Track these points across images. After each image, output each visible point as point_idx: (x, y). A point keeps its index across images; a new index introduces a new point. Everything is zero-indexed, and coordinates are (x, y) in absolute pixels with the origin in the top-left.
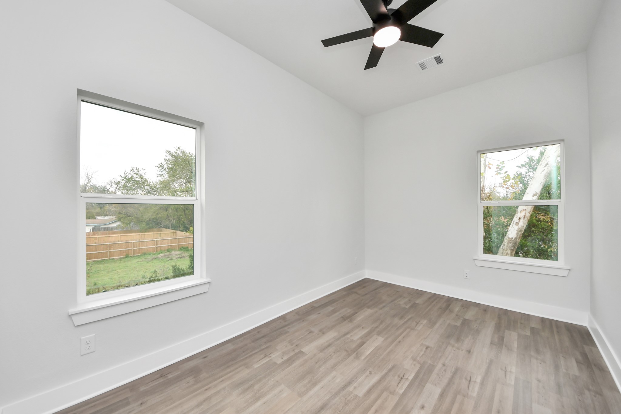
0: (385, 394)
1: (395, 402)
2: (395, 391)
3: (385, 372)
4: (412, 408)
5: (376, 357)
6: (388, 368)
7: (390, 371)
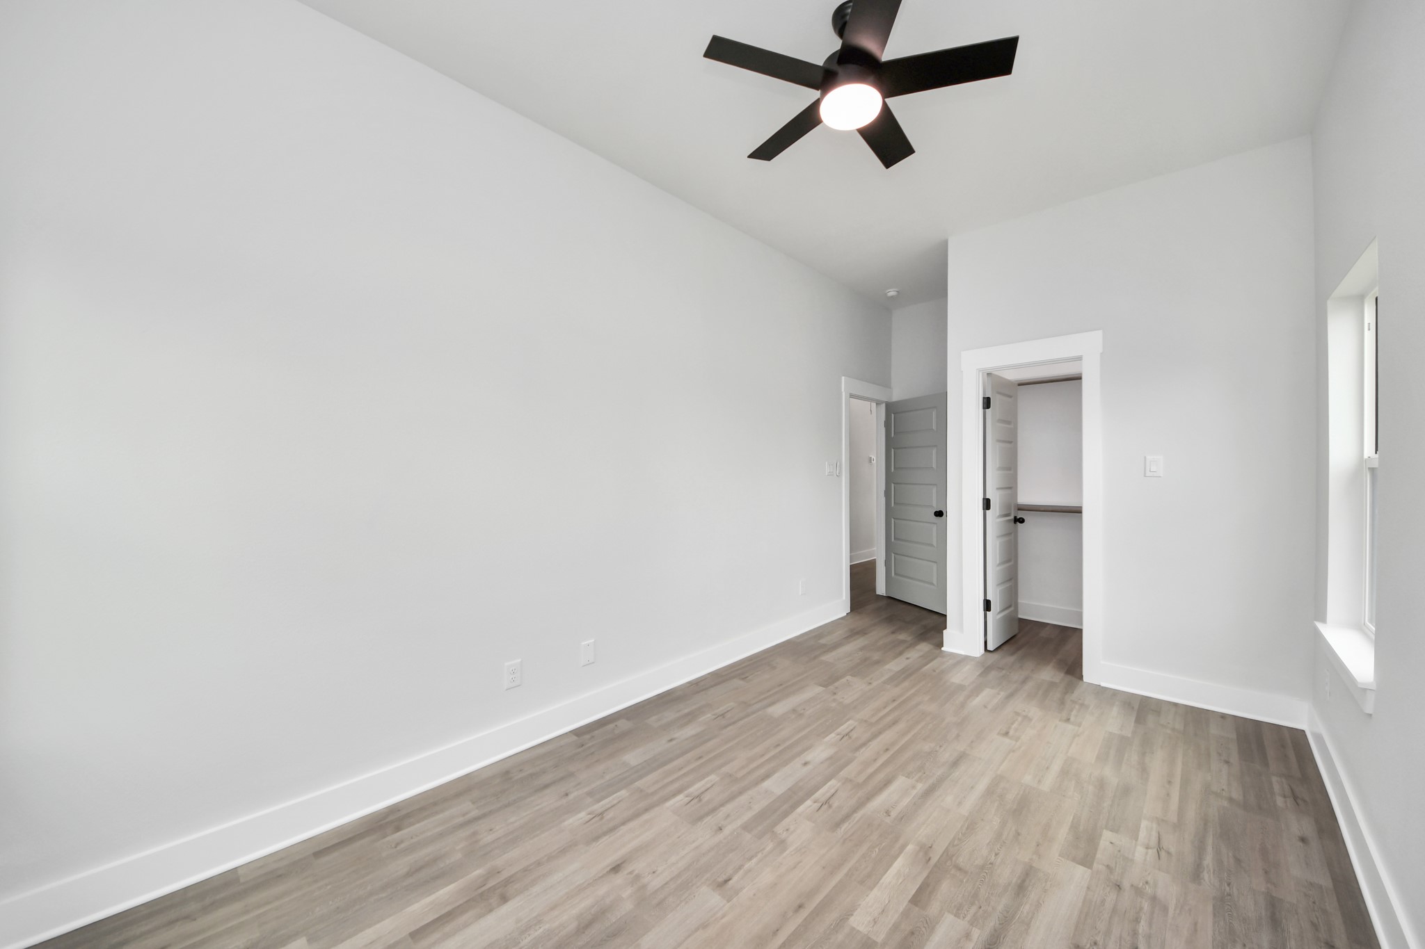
0: (861, 779)
1: (846, 769)
2: (843, 784)
3: (857, 816)
4: (822, 763)
5: (877, 850)
6: (849, 824)
7: (847, 817)
